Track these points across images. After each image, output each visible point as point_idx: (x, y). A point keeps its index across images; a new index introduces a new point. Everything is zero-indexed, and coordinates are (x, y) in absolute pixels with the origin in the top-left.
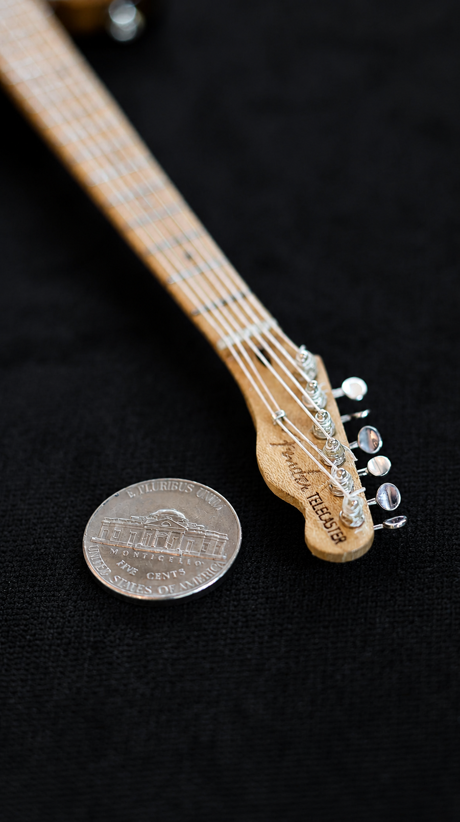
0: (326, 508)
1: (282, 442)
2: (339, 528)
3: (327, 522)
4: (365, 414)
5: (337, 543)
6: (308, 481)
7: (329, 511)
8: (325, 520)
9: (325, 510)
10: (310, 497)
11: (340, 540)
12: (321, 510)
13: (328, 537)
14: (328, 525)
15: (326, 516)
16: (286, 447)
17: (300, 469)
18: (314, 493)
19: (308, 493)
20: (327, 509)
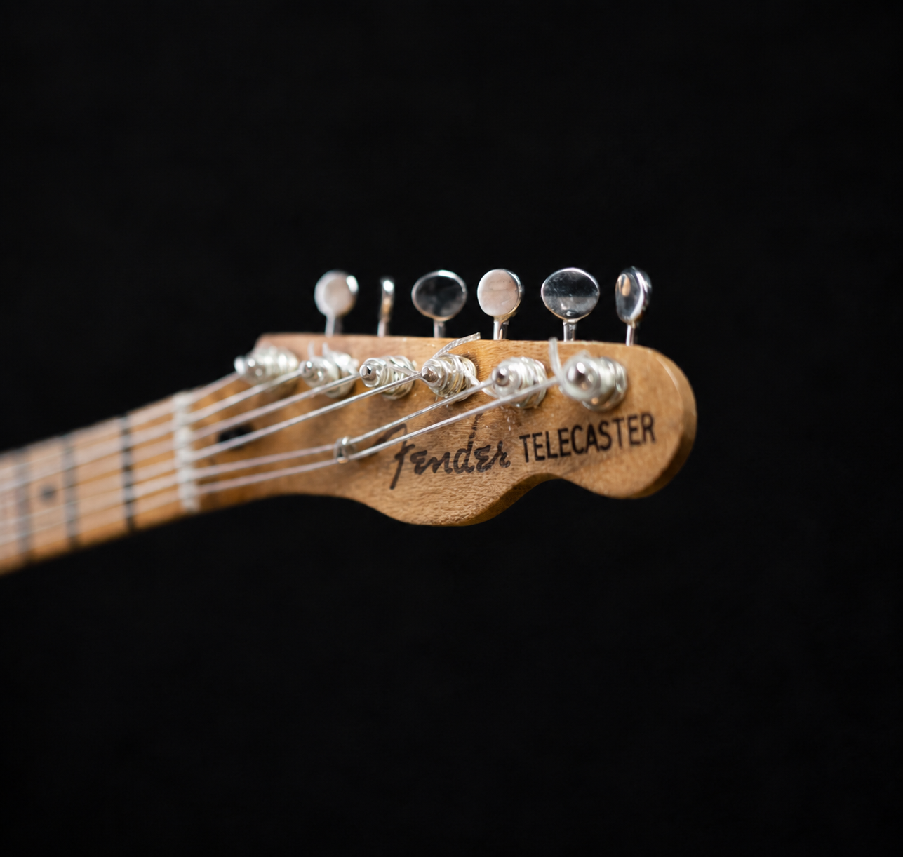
0: (560, 432)
1: (395, 465)
2: (617, 421)
3: (595, 442)
4: (388, 286)
5: (653, 439)
6: (489, 447)
7: (570, 429)
8: (589, 443)
9: (565, 436)
10: (526, 455)
11: (648, 428)
12: (562, 442)
13: (630, 451)
14: (602, 440)
15: (580, 439)
16: (407, 459)
17: (461, 451)
18: (520, 443)
19: (516, 455)
20: (566, 430)
